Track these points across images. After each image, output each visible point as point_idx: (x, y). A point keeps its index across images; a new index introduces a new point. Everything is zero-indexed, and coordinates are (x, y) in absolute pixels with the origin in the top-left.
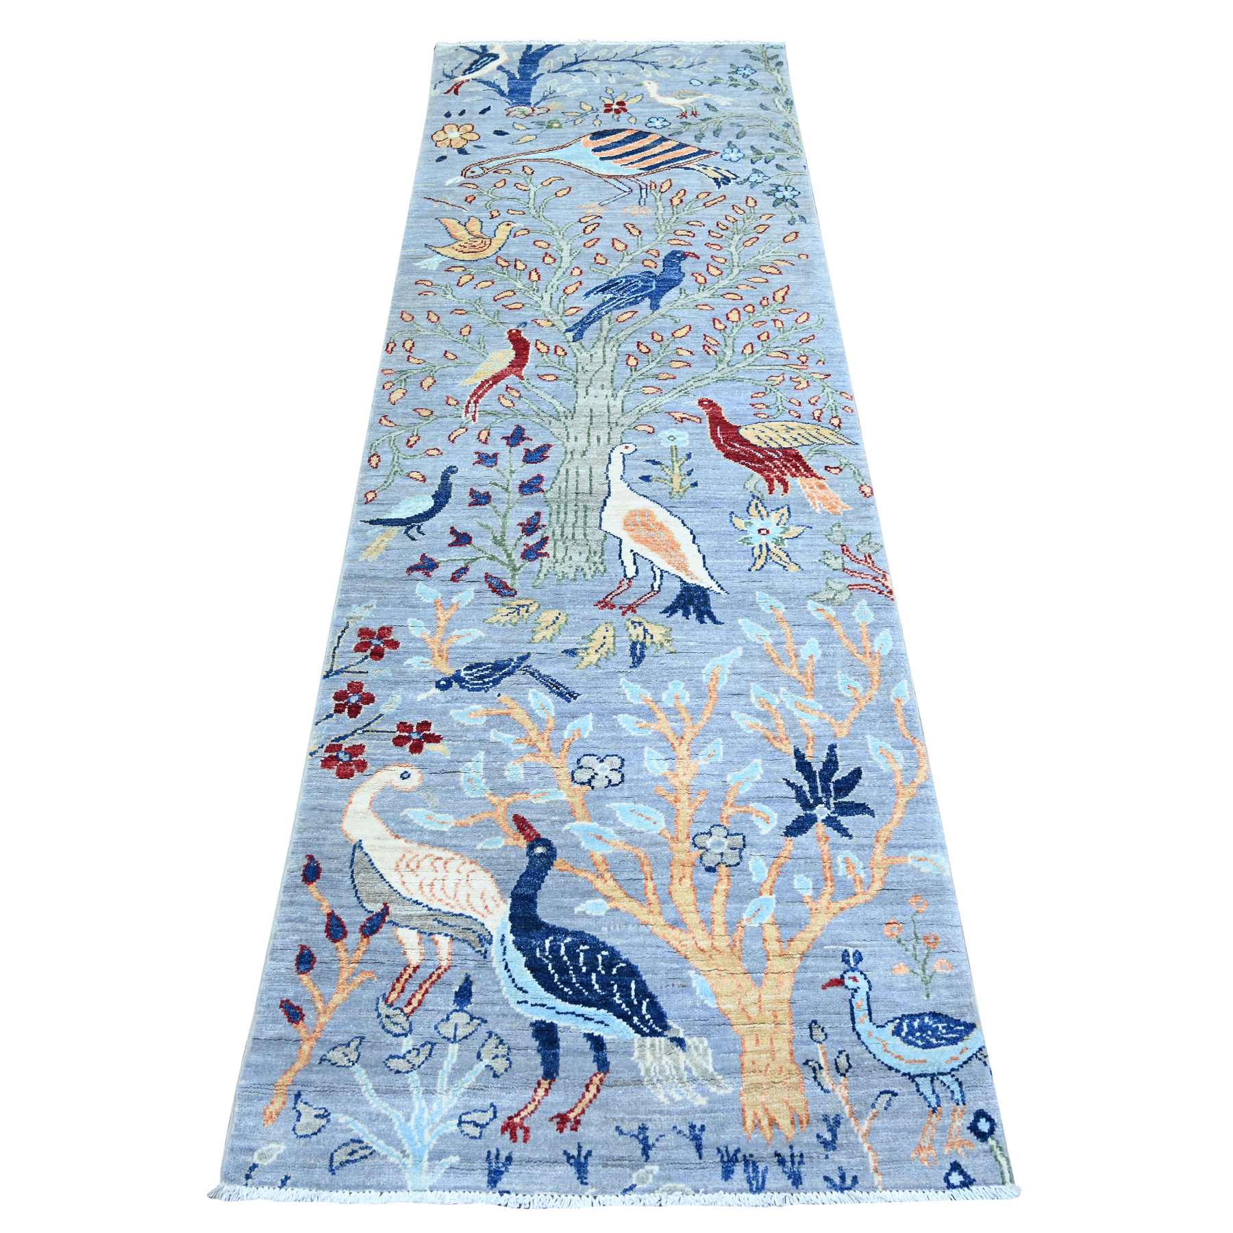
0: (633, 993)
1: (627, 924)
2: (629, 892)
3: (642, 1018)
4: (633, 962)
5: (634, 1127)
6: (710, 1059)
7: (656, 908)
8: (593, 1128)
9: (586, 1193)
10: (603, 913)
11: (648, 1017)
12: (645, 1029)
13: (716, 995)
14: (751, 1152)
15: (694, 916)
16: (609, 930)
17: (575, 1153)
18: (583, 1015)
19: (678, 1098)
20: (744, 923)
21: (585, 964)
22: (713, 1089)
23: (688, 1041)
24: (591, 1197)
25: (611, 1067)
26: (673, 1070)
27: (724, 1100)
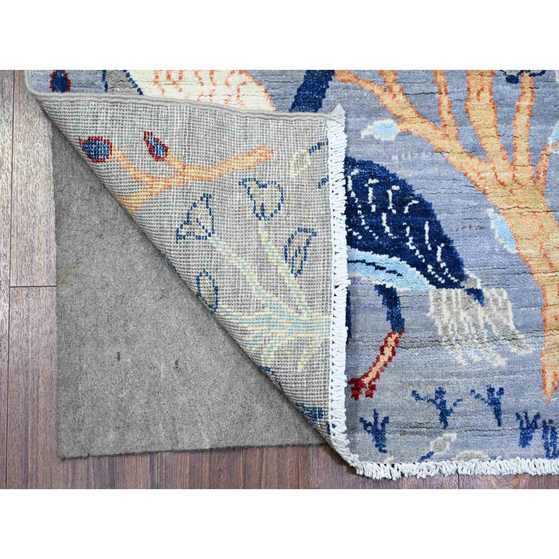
0: (427, 237)
1: (420, 151)
2: (421, 110)
3: (436, 266)
4: (426, 199)
5: (431, 391)
6: (511, 314)
7: (452, 131)
8: (389, 394)
9: (385, 462)
10: (392, 138)
11: (443, 265)
12: (440, 279)
13: (516, 238)
14: (550, 418)
15: (494, 141)
16: (400, 158)
17: (371, 420)
18: (373, 264)
19: (476, 359)
20: (550, 150)
21: (374, 202)
22: (514, 350)
23: (486, 293)
24: (389, 466)
25: (406, 326)
26: (472, 328)
27: (524, 361)
